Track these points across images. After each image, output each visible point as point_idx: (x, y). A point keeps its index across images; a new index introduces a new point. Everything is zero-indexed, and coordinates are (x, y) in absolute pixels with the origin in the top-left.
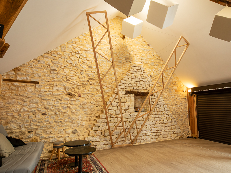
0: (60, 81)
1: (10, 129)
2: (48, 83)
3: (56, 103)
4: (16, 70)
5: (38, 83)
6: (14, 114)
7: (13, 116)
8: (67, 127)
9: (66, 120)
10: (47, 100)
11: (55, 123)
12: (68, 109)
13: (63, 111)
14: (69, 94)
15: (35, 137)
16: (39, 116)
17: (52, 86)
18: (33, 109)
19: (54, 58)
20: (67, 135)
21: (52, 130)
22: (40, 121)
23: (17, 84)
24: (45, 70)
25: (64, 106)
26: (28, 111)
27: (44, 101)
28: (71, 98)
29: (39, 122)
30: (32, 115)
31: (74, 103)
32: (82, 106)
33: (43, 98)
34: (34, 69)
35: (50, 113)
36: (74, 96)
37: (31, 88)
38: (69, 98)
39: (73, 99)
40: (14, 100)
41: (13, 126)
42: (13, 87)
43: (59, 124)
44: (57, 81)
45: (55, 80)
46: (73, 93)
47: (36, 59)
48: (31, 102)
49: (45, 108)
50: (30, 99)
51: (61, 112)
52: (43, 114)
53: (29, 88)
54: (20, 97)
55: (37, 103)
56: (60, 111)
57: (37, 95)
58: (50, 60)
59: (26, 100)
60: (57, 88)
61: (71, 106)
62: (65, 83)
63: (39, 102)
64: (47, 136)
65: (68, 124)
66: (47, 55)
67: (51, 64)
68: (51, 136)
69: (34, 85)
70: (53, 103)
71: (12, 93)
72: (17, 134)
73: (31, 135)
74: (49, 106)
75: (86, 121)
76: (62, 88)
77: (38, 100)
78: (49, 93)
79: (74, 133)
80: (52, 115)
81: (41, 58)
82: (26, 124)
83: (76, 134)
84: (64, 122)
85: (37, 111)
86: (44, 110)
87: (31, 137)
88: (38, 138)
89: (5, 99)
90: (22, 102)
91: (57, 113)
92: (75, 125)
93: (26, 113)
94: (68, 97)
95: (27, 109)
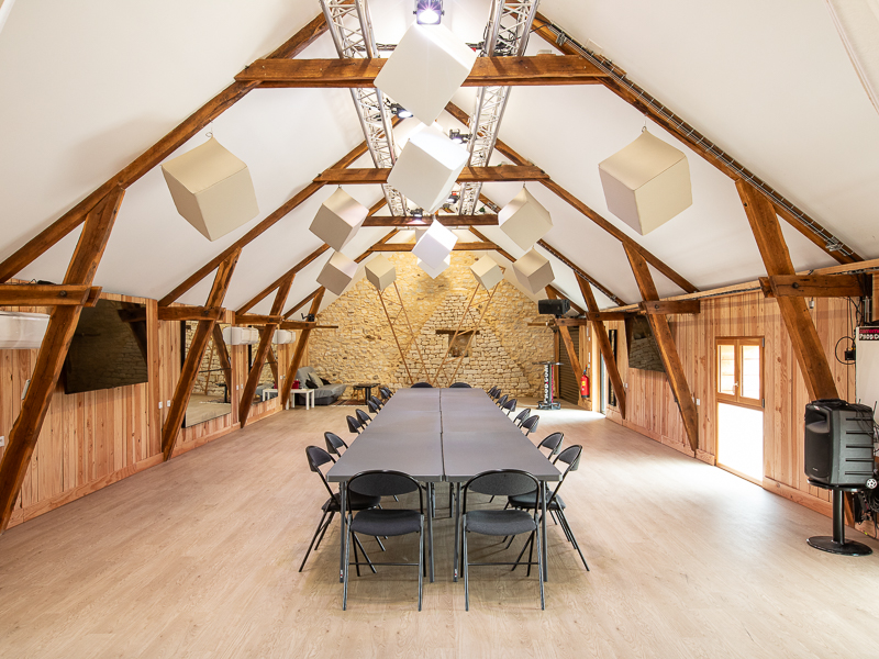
0: (358, 324)
2: (347, 327)
5: (337, 327)
10: (346, 344)
11: (356, 368)
12: (368, 354)
13: (363, 355)
14: (368, 337)
16: (341, 360)
17: (350, 329)
18: (335, 353)
23: (320, 329)
24: (342, 314)
25: (364, 350)
29: (341, 366)
30: (334, 359)
31: (374, 346)
32: (383, 350)
33: (343, 342)
36: (374, 339)
38: (368, 342)
39: (373, 342)
40: (319, 345)
41: (320, 368)
43: (360, 369)
44: (355, 324)
45: (353, 322)
46: (372, 336)
48: (333, 347)
49: (346, 352)
50: (332, 343)
51: (361, 357)
52: (344, 358)
53: (330, 333)
54: (324, 342)
56: (359, 355)
57: (337, 340)
59: (328, 345)
60: (355, 331)
61: (371, 350)
62: (363, 326)
63: (340, 346)
64: (348, 380)
65: (368, 369)
69: (333, 329)
70: (353, 348)
71: (317, 338)
74: (349, 351)
75: (388, 366)
76: (361, 331)
78: (348, 337)
80: (352, 359)
82: (330, 368)
84: (364, 367)
85: (338, 355)
88: (341, 381)
89: (312, 344)
90: (326, 347)
93: (330, 357)
95: (330, 353)
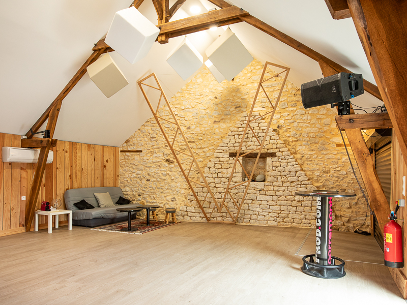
0: (159, 148)
1: (126, 191)
2: (149, 151)
3: (157, 170)
4: (127, 142)
6: (128, 179)
7: (127, 181)
8: (168, 194)
9: (166, 188)
11: (157, 189)
14: (168, 160)
15: (143, 200)
16: (144, 182)
18: (139, 176)
19: (153, 124)
20: (167, 202)
21: (154, 196)
22: (145, 186)
24: (146, 139)
25: (163, 172)
26: (136, 177)
27: (146, 168)
28: (170, 164)
29: (145, 188)
30: (139, 181)
33: (146, 165)
34: (138, 139)
35: (153, 179)
36: (173, 162)
37: (137, 156)
38: (167, 165)
39: (172, 165)
40: (127, 168)
42: (126, 157)
44: (156, 148)
47: (139, 130)
48: (138, 169)
50: (137, 167)
51: (162, 179)
54: (131, 165)
55: (142, 170)
56: (160, 177)
57: (142, 163)
58: (150, 128)
62: (163, 150)
63: (143, 169)
64: (151, 201)
66: (147, 123)
67: (151, 132)
68: (154, 201)
69: (138, 153)
70: (154, 170)
71: (126, 161)
72: (131, 196)
73: (140, 198)
74: (151, 173)
77: (142, 167)
79: (173, 201)
80: (154, 181)
81: (143, 127)
82: (136, 189)
83: (175, 202)
86: (148, 177)
87: (140, 200)
88: (145, 201)
89: (122, 167)
91: (159, 179)
92: (174, 192)
93: (135, 179)
95: (135, 176)
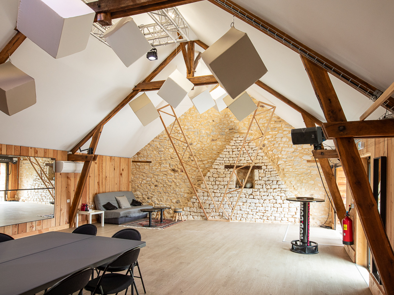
1: (137, 195)
3: (164, 177)
4: (138, 154)
5: (151, 162)
7: (138, 186)
8: (173, 198)
9: (172, 192)
10: (157, 175)
12: (173, 183)
13: (169, 184)
14: (174, 170)
15: (152, 202)
16: (153, 187)
17: (160, 164)
19: (161, 140)
20: (172, 204)
21: (162, 199)
23: (139, 164)
27: (155, 176)
28: (175, 173)
30: (148, 187)
31: (177, 177)
34: (148, 152)
35: (160, 185)
36: (177, 171)
39: (177, 174)
41: (138, 193)
42: (137, 166)
43: (167, 194)
45: (162, 159)
46: (176, 169)
47: (149, 144)
48: (147, 177)
49: (157, 181)
52: (156, 186)
53: (146, 166)
55: (151, 178)
56: (167, 184)
58: (158, 143)
59: (144, 175)
60: (164, 165)
61: (175, 180)
64: (158, 203)
65: (173, 195)
66: (156, 140)
67: (159, 146)
68: (161, 203)
69: (148, 164)
71: (137, 170)
72: (141, 199)
73: (149, 201)
75: (188, 193)
76: (168, 166)
78: (158, 170)
79: (177, 203)
80: (161, 187)
81: (152, 142)
83: (179, 204)
84: (170, 194)
85: (151, 184)
86: (156, 183)
90: (142, 177)
91: (165, 185)
92: (179, 196)
94: (172, 173)
